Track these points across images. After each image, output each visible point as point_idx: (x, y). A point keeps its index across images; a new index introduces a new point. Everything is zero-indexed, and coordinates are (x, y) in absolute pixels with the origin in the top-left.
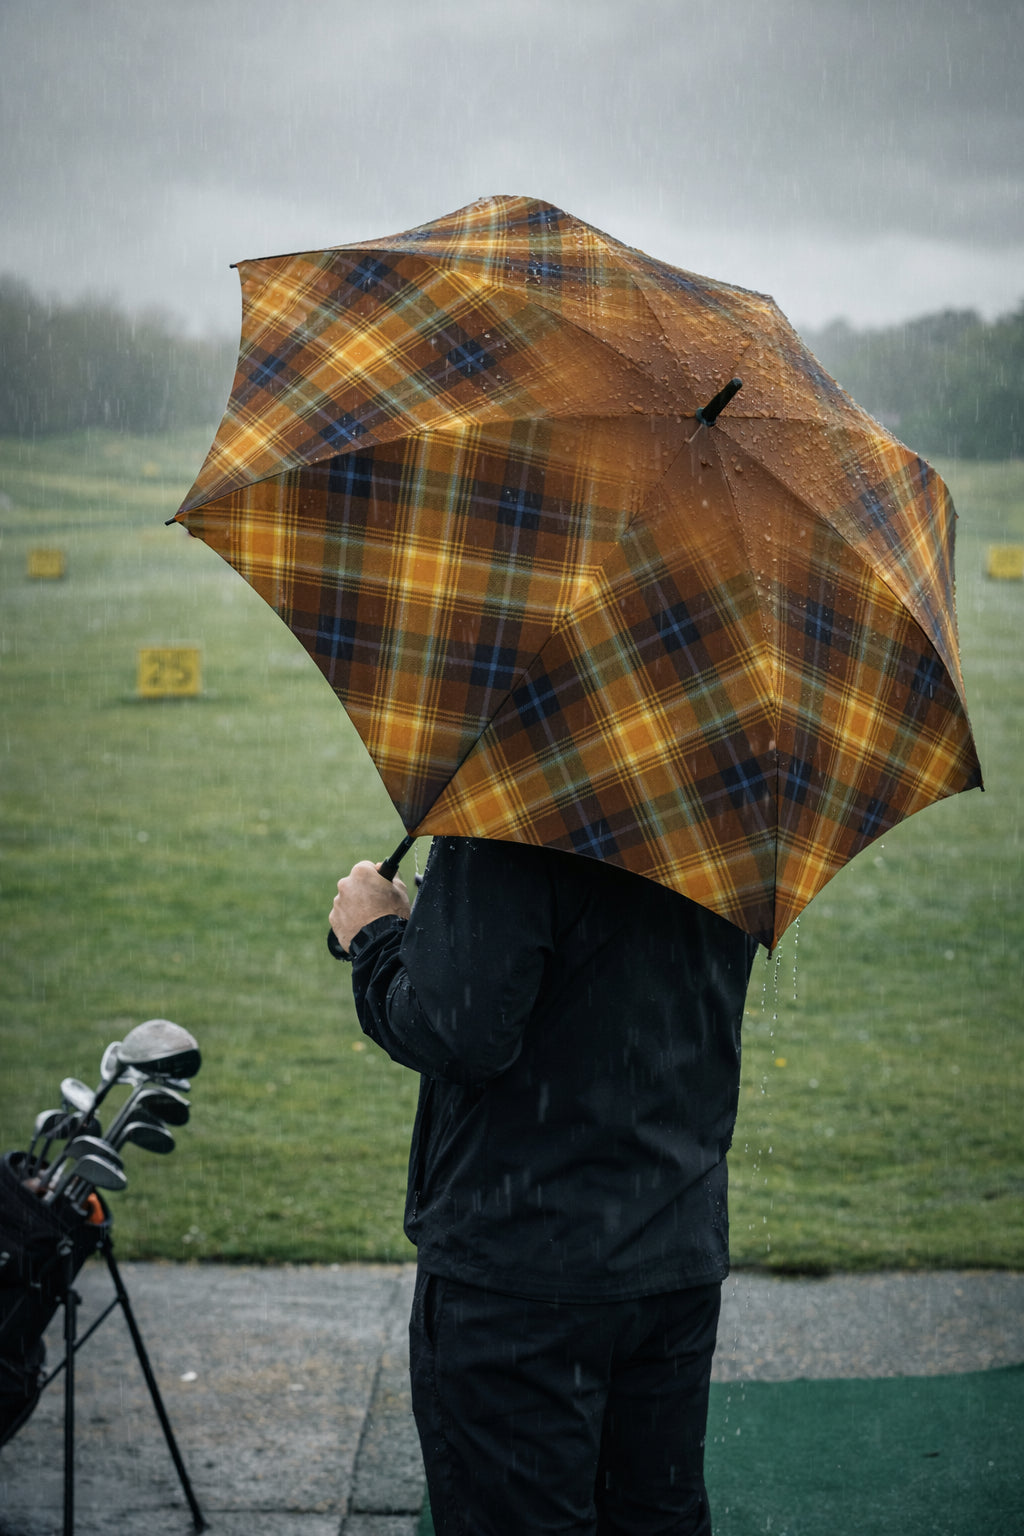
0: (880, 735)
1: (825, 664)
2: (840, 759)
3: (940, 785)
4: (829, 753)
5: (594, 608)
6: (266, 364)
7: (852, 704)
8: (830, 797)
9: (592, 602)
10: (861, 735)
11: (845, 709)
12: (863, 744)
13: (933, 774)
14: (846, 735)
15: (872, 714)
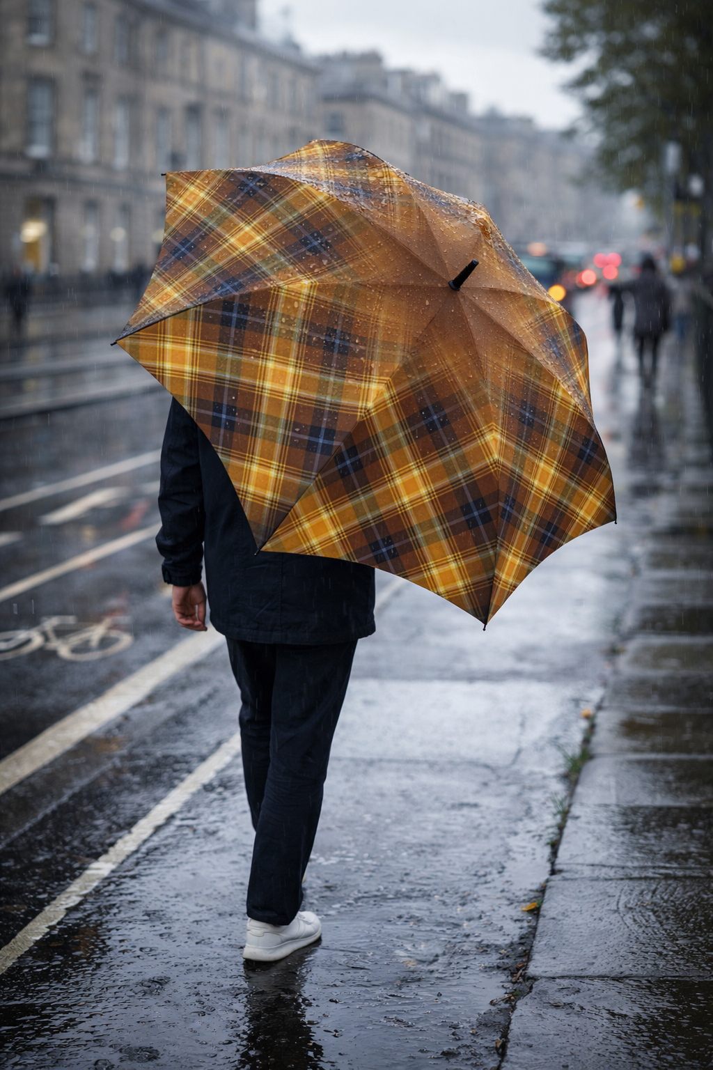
0: (555, 484)
1: (529, 439)
2: (531, 497)
3: (589, 518)
4: (526, 493)
5: (386, 405)
6: (183, 244)
7: (542, 465)
8: (524, 520)
9: (385, 401)
10: (545, 483)
11: (538, 467)
12: (546, 489)
13: (586, 511)
14: (536, 483)
15: (552, 471)
